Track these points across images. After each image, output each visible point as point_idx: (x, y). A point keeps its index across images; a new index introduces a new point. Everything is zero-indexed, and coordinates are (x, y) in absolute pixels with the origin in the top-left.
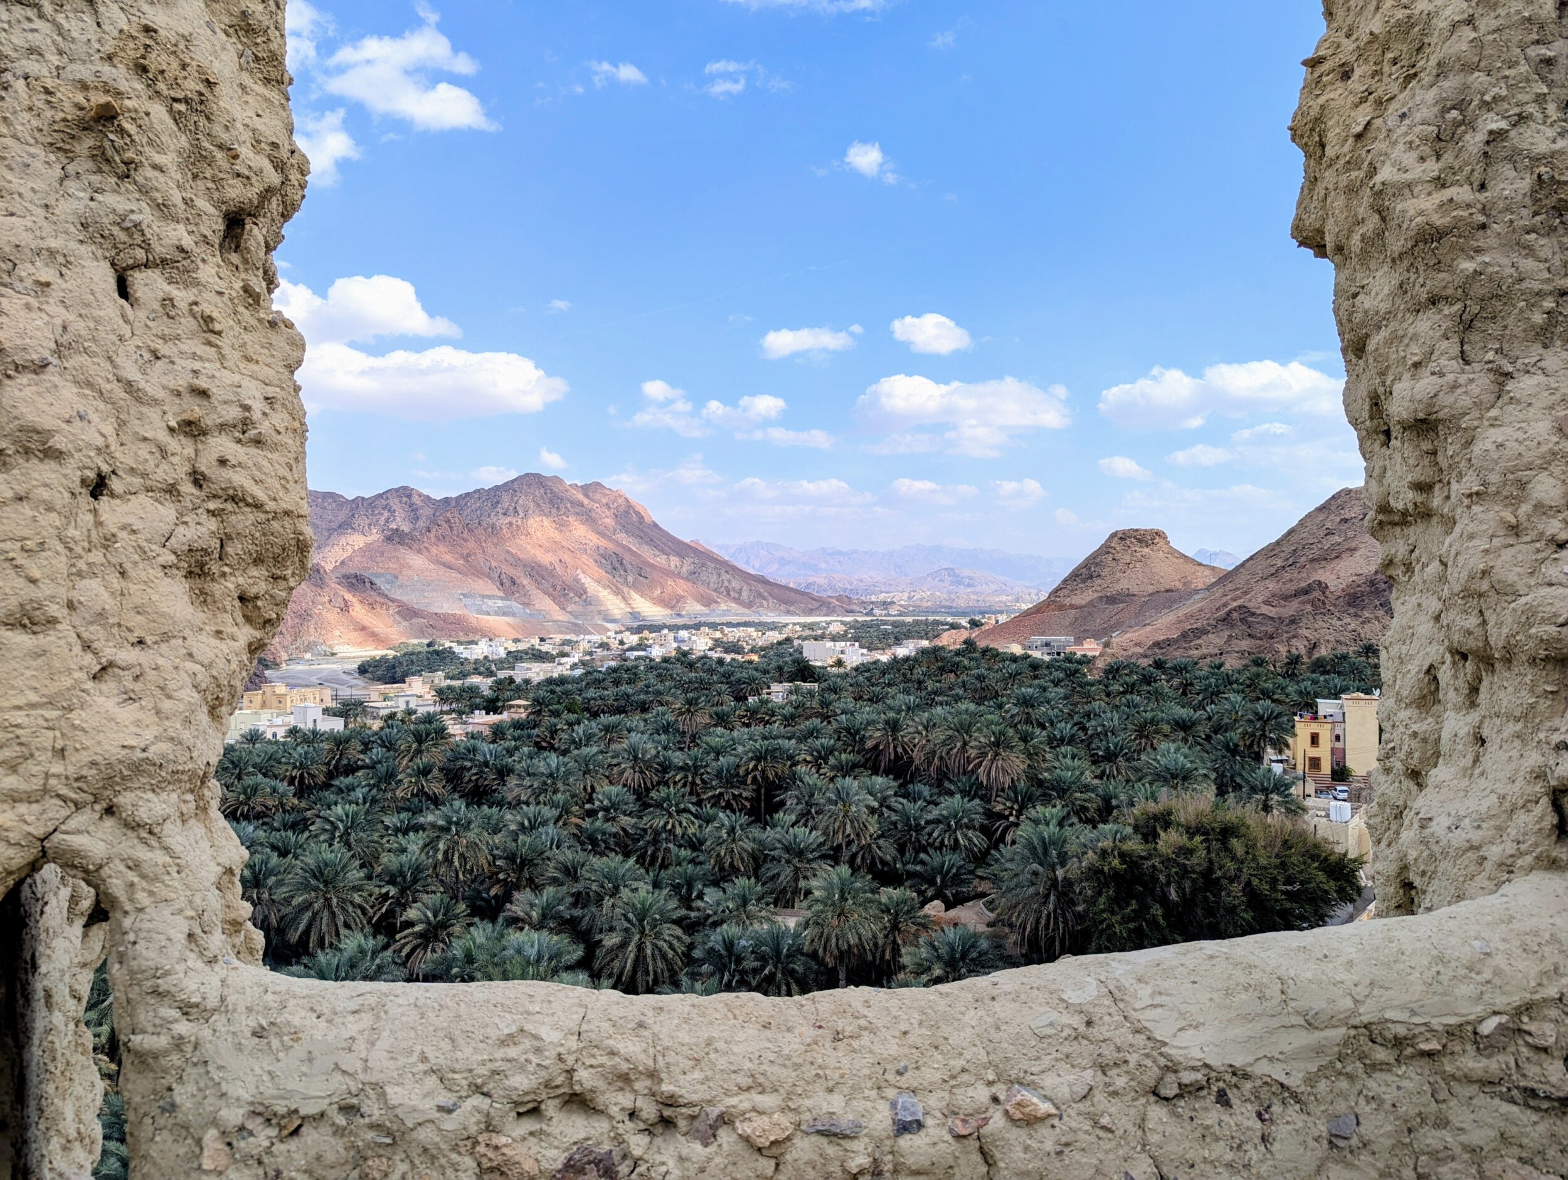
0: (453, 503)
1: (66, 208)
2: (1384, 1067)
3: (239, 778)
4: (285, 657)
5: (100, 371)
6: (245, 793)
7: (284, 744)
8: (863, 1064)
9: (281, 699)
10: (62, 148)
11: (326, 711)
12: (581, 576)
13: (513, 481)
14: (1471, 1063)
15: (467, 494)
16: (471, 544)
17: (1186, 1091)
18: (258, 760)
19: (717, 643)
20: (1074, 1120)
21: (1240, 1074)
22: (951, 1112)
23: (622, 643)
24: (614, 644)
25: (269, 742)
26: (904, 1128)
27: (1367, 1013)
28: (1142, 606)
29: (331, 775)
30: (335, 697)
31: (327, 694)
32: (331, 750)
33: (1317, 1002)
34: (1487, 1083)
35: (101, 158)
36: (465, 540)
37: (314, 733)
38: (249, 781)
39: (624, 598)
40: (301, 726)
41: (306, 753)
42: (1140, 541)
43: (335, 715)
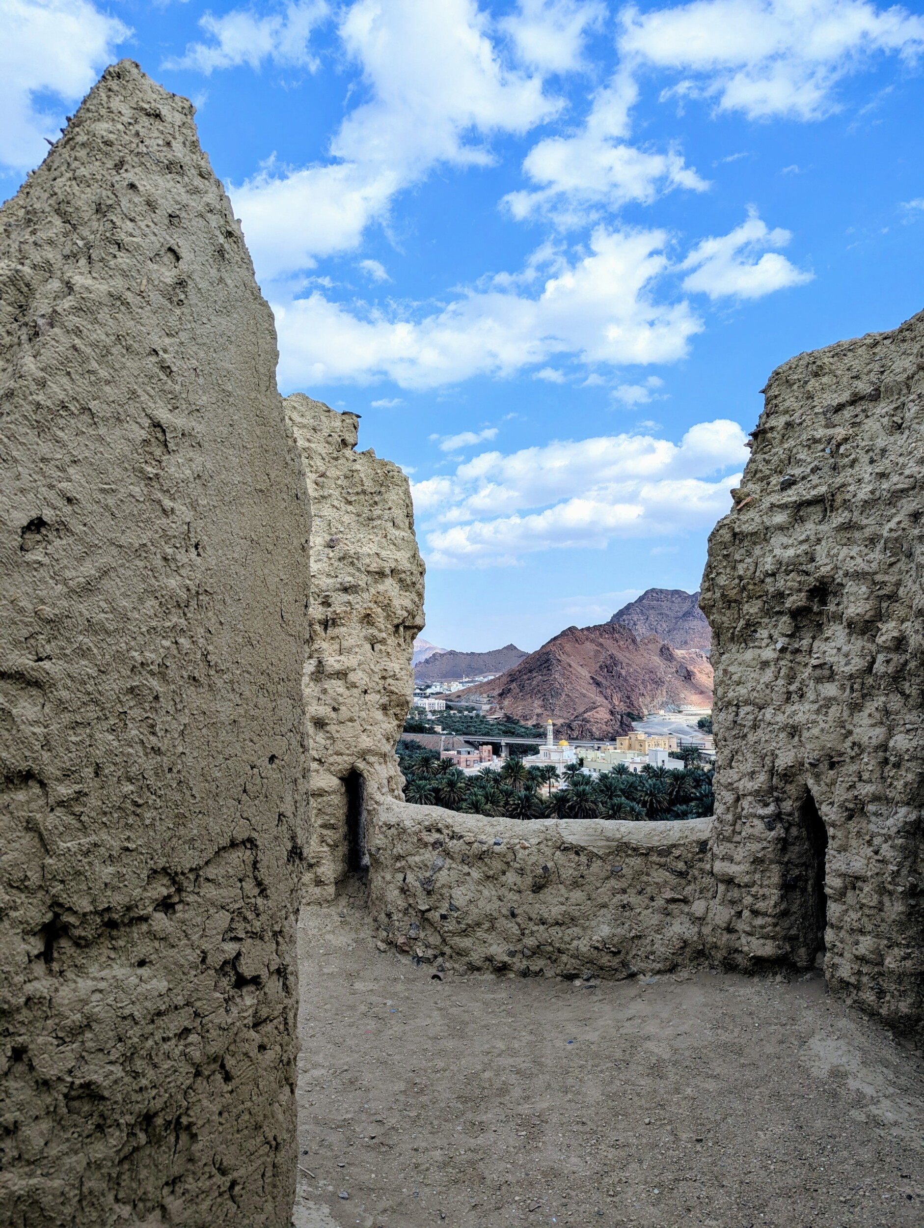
1: (362, 635)
2: (630, 856)
3: (610, 798)
4: (646, 712)
5: (366, 667)
6: (613, 809)
7: (641, 776)
8: (494, 831)
9: (641, 743)
10: (361, 622)
11: (672, 755)
14: (655, 858)
17: (566, 849)
18: (623, 787)
20: (534, 849)
21: (583, 849)
22: (508, 843)
25: (631, 774)
26: (495, 844)
27: (625, 840)
29: (672, 803)
30: (680, 744)
31: (674, 742)
32: (671, 784)
33: (609, 834)
34: (661, 866)
35: (368, 623)
37: (661, 769)
38: (616, 801)
40: (653, 764)
41: (655, 785)
43: (678, 758)
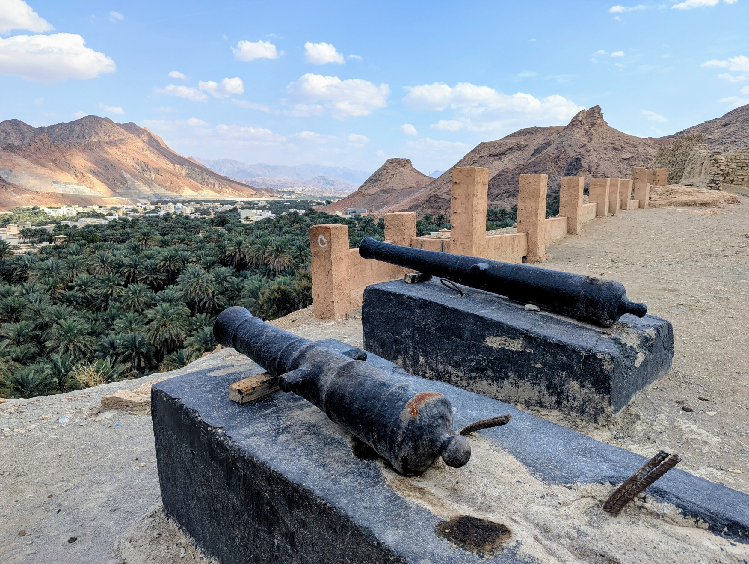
0: (46, 130)
12: (124, 173)
13: (81, 119)
15: (54, 126)
16: (57, 154)
19: (197, 210)
23: (145, 209)
24: (141, 210)
28: (398, 195)
36: (53, 152)
39: (149, 186)
42: (399, 164)
